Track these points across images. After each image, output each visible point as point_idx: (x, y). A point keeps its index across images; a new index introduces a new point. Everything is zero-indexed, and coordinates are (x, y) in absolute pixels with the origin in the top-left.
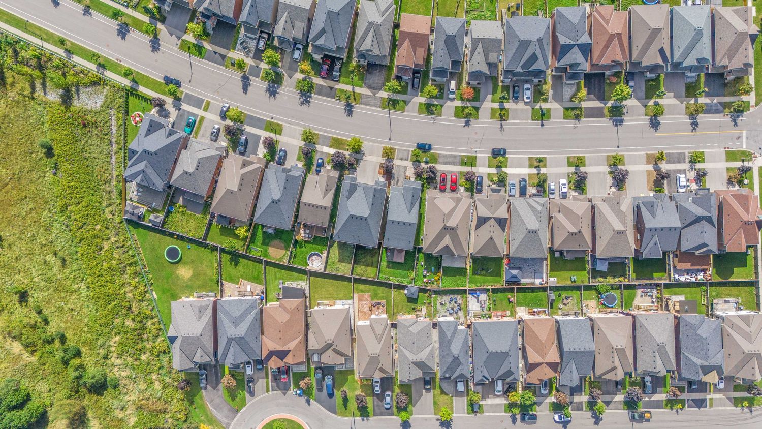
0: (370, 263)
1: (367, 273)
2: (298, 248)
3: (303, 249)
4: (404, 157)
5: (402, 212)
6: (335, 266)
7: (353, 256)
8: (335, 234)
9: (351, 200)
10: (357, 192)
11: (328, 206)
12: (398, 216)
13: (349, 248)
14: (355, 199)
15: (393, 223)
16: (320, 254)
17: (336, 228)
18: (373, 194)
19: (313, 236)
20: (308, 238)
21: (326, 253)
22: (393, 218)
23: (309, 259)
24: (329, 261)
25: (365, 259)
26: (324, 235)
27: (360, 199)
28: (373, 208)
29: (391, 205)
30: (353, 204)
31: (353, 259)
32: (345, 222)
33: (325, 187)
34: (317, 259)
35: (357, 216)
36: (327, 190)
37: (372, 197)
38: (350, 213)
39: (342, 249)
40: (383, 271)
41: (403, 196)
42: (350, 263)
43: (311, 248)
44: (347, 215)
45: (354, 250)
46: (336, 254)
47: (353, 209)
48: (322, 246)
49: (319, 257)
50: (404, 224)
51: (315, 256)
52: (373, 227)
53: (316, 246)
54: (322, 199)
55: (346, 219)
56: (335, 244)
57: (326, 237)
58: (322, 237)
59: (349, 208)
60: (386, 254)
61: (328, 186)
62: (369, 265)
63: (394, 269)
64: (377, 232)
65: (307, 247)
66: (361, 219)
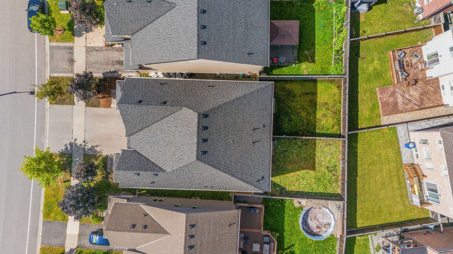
0: (308, 98)
1: (331, 102)
3: (297, 250)
4: (67, 56)
5: (173, 24)
6: (325, 175)
7: (297, 138)
8: (254, 191)
9: (161, 161)
10: (142, 149)
11: (185, 219)
12: (184, 32)
13: (282, 150)
14: (158, 151)
15: (205, 43)
16: (303, 212)
17: (238, 189)
18: (137, 106)
19: (266, 233)
20: (272, 244)
21: (300, 200)
22: (193, 43)
23: (319, 235)
24: (317, 192)
25: (299, 110)
26: (260, 209)
27: (157, 140)
28: (173, 101)
29: (163, 57)
30: (171, 155)
31: (304, 137)
32: (220, 169)
33: (139, 232)
34: (315, 217)
35: (198, 140)
36: (146, 227)
37: (144, 107)
38: (193, 159)
39: (286, 165)
40: (323, 66)
41: (137, 34)
42: (315, 144)
43: (292, 235)
44: (202, 166)
45: (286, 137)
46: (298, 177)
47: (182, 153)
48: (284, 210)
49: (309, 215)
50: (204, 12)
51: (309, 221)
52: (225, 96)
53: (286, 223)
54: (169, 236)
55: (212, 168)
56: (276, 182)
57: (262, 203)
58: (265, 212)
59: (181, 166)
60: (284, 67)
61: (134, 226)
62: (314, 100)
63: (313, 44)
64: (237, 86)
65: (292, 243)
66: (206, 128)
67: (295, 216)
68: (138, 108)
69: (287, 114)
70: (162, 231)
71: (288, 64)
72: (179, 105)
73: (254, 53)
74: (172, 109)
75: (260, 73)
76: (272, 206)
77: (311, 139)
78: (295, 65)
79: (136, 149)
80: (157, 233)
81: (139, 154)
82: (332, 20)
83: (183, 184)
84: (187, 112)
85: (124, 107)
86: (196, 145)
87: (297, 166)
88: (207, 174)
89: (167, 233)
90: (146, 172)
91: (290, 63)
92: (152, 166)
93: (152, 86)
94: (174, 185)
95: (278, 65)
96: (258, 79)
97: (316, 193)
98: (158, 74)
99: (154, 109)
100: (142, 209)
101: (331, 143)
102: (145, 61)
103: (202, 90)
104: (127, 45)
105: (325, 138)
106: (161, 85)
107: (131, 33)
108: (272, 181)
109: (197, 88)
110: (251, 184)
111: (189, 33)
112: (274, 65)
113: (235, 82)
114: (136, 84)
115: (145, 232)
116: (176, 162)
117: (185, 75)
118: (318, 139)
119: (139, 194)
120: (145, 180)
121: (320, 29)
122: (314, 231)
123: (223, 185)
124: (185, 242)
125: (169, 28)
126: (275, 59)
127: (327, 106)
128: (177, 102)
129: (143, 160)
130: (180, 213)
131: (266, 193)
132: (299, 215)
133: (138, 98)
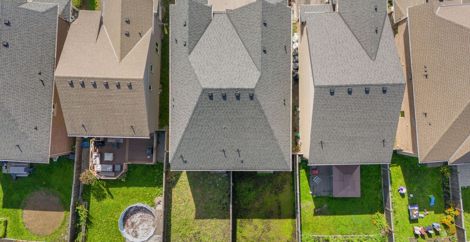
1: (271, 234)
2: (93, 201)
3: (107, 201)
5: (353, 58)
6: (191, 230)
7: (230, 198)
8: (171, 153)
9: (200, 50)
10: (213, 28)
11: (137, 78)
12: (343, 71)
13: (217, 182)
14: (212, 45)
15: (332, 93)
16: (149, 207)
17: (172, 135)
18: (260, 21)
19: (125, 167)
20: (113, 174)
21: (162, 203)
22: (332, 81)
23: (124, 225)
24: (172, 222)
25: (261, 200)
26: (151, 160)
27: (224, 45)
28: (267, 60)
29: (316, 47)
30: (207, 60)
31: (231, 206)
32: (193, 114)
33: (122, 28)
34: (144, 221)
35: (224, 90)
36: (128, 35)
37: (259, 29)
38: (204, 85)
39: (199, 187)
40: (311, 225)
41: (341, 19)
42: (225, 218)
43: (124, 195)
44: (196, 95)
45: (231, 187)
46: (187, 201)
47: (209, 73)
48: (150, 186)
49: (146, 214)
50: (367, 92)
51: (139, 214)
52: (274, 118)
53: (136, 188)
54: (118, 61)
55: (194, 106)
56: (181, 177)
57: (157, 162)
58: (148, 165)
59: (196, 72)
60: (309, 181)
61: (128, 22)
62: (272, 215)
63: (334, 214)
64: (285, 131)
65: (114, 196)
66: (238, 97)
67: (145, 198)
68: (259, 23)
69: (256, 186)
70: (123, 53)
71: (312, 187)
72: (263, 68)
73: (322, 148)
74: (258, 60)
75: (301, 156)
76: (155, 173)
77: (229, 214)
78: (311, 194)
79: (213, 22)
80: (121, 48)
81: (207, 26)
82: (362, 234)
83: (176, 75)
84: (255, 77)
85: (259, 7)
86: (219, 87)
87: (199, 199)
88: (188, 100)
89: (122, 58)
90: (187, 33)
91: (313, 189)
92: (195, 39)
93: (283, 37)
94: (174, 65)
95: (310, 175)
96: (294, 154)
97: (170, 221)
98: (296, 43)
99: (257, 39)
100: (147, 31)
101: (226, 236)
102: (310, 28)
103: (280, 92)
104: (327, 8)
105: (231, 229)
106: (284, 47)
107: (341, 11)
108: (182, 172)
109: (282, 86)
110: (178, 150)
111: (343, 76)
112: (310, 171)
113: (290, 129)
114: (284, 20)
115: (122, 34)
116: (199, 67)
117: (297, 73)
118: (230, 222)
119: (163, 26)
120: (179, 32)
121: (352, 220)
122: (129, 220)
123: (176, 119)
124: (112, 79)
125: (348, 53)
126: (317, 172)
127: (266, 230)
128: (266, 65)
129: (201, 30)
130: (143, 72)
131: (168, 166)
132: (146, 202)
133: (270, 22)
